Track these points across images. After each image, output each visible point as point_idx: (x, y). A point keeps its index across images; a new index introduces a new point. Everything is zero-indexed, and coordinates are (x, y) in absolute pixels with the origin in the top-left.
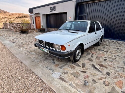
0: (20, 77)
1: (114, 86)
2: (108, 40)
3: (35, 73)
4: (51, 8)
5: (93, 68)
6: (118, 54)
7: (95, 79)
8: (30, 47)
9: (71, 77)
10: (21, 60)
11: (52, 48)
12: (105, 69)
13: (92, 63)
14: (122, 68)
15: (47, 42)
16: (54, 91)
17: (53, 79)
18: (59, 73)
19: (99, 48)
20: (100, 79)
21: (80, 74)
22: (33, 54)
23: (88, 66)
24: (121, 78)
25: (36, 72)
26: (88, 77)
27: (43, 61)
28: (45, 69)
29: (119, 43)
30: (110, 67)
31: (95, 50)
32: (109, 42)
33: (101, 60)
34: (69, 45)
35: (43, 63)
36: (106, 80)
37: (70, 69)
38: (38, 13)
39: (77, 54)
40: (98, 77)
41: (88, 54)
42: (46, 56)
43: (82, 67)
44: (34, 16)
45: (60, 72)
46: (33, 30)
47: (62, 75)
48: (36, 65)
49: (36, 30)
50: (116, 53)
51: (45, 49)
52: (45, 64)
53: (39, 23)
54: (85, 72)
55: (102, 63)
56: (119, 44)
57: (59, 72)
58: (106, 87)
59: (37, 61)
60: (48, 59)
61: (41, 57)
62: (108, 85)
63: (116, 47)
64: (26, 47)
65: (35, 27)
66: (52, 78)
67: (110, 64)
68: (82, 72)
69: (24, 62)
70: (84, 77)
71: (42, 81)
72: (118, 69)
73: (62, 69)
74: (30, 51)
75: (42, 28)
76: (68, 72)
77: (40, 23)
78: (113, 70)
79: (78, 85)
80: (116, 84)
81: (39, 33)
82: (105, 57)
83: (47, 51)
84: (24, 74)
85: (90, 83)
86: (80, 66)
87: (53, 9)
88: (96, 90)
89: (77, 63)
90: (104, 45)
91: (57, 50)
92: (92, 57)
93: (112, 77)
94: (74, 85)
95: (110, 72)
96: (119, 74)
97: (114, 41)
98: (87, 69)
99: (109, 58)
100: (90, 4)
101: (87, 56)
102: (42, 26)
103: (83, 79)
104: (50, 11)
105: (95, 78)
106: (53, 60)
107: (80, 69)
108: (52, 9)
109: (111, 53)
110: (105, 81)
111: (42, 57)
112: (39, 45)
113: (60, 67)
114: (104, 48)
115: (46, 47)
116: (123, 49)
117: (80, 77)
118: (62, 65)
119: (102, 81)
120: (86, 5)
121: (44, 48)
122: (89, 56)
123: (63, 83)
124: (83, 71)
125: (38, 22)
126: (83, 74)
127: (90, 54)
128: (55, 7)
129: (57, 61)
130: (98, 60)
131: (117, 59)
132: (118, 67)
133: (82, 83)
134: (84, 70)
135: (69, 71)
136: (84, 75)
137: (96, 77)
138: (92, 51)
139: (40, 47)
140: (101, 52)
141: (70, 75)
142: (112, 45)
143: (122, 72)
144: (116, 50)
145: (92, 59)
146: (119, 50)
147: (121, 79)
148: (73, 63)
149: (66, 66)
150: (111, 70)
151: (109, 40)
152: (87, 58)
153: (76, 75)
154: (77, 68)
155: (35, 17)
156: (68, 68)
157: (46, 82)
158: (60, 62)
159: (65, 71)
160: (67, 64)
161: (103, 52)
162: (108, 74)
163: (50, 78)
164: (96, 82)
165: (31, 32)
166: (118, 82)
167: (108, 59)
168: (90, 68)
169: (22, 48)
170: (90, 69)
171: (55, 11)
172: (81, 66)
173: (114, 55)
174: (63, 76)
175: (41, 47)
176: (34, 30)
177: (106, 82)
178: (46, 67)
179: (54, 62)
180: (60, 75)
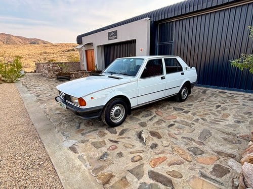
1: (146, 163)
3: (43, 139)
4: (109, 34)
5: (135, 138)
10: (33, 122)
12: (156, 139)
13: (141, 129)
14: (189, 139)
17: (61, 148)
20: (131, 153)
21: (105, 145)
22: (56, 114)
23: (131, 133)
24: (170, 153)
26: (115, 149)
27: (64, 124)
28: (58, 135)
29: (234, 95)
30: (168, 137)
32: (213, 94)
33: (163, 125)
34: (92, 98)
35: (62, 127)
37: (97, 136)
38: (91, 44)
39: (113, 113)
40: (132, 150)
41: (148, 115)
43: (118, 134)
44: (84, 49)
45: (78, 140)
46: (80, 74)
48: (50, 130)
50: (206, 114)
52: (64, 128)
54: (117, 142)
55: (159, 131)
57: (76, 140)
58: (131, 164)
59: (55, 124)
60: (73, 121)
61: (65, 118)
62: (137, 161)
63: (218, 104)
65: (86, 69)
66: (60, 146)
67: (174, 132)
70: (108, 149)
71: (44, 149)
72: (180, 141)
73: (83, 136)
74: (54, 109)
75: (96, 70)
76: (88, 141)
77: (93, 61)
78: (169, 141)
79: (90, 158)
80: (151, 161)
82: (175, 122)
85: (111, 157)
87: (114, 35)
88: (111, 166)
90: (197, 99)
91: (76, 106)
92: (151, 119)
94: (85, 157)
95: (159, 144)
96: (173, 148)
97: (226, 93)
98: (124, 138)
99: (182, 122)
101: (142, 119)
103: (105, 151)
104: (109, 40)
105: (125, 150)
109: (194, 115)
110: (137, 156)
111: (67, 119)
113: (82, 133)
114: (190, 105)
115: (66, 101)
116: (228, 107)
117: (103, 148)
118: (89, 130)
119: (133, 155)
120: (171, 24)
122: (146, 119)
124: (115, 140)
125: (90, 58)
126: (109, 144)
127: (151, 115)
128: (116, 32)
129: (85, 125)
130: (155, 126)
132: (182, 137)
133: (98, 155)
134: (118, 138)
135: (91, 140)
136: (111, 146)
137: (128, 149)
138: (160, 110)
140: (175, 113)
141: (89, 145)
143: (182, 145)
145: (148, 123)
147: (168, 155)
148: (108, 128)
151: (218, 91)
152: (139, 122)
153: (98, 145)
155: (86, 51)
156: (94, 134)
158: (90, 126)
159: (86, 139)
160: (96, 130)
161: (179, 113)
162: (154, 146)
163: (58, 146)
164: (121, 157)
165: (76, 77)
166: (159, 158)
167: (176, 125)
168: (130, 136)
169: (45, 105)
170: (129, 138)
171: (116, 38)
172: (118, 132)
173: (196, 118)
174: (77, 146)
178: (62, 133)
179: (79, 126)
180: (74, 143)
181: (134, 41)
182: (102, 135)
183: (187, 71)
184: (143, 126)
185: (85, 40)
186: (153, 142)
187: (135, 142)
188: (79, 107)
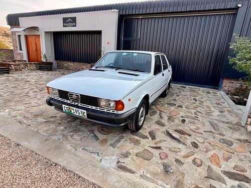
0: (29, 181)
1: (210, 164)
2: (177, 85)
5: (169, 139)
6: (199, 109)
7: (178, 158)
8: (27, 105)
9: (138, 160)
10: (14, 140)
11: (94, 108)
12: (188, 137)
13: (164, 129)
14: (211, 132)
15: (81, 95)
17: (106, 172)
18: (113, 157)
19: (166, 100)
20: (186, 157)
21: (152, 154)
22: (41, 123)
23: (160, 135)
24: (214, 149)
25: (62, 163)
26: (167, 156)
27: (72, 136)
28: (81, 153)
29: (194, 89)
30: (194, 134)
31: (163, 105)
32: (178, 88)
33: (177, 121)
34: (129, 100)
35: (73, 141)
36: (195, 156)
37: (132, 145)
39: (140, 115)
40: (183, 154)
41: (153, 112)
42: (73, 124)
43: (150, 138)
44: (22, 34)
45: (116, 154)
46: (22, 66)
47: (120, 161)
48: (58, 148)
49: (29, 66)
50: (195, 107)
51: (77, 109)
52: (78, 142)
53: (36, 50)
54: (159, 148)
55: (180, 128)
56: (194, 91)
57: (113, 155)
58: (199, 169)
59: (55, 138)
60: (79, 131)
61: (62, 128)
62: (201, 165)
63: (193, 98)
64: (18, 108)
65: (25, 58)
66: (102, 169)
67: (193, 127)
68: (153, 148)
69: (25, 144)
70: (161, 158)
71: (84, 180)
72: (206, 135)
73: (116, 149)
74: (30, 116)
75: (43, 60)
76: (130, 153)
77: (38, 50)
78: (199, 137)
79: (155, 174)
80: (211, 161)
81: (38, 71)
82: (182, 117)
83: (81, 115)
84: (34, 172)
85: (174, 167)
86: (148, 138)
87: (71, 22)
88: (186, 177)
89: (140, 131)
90: (174, 94)
91: (105, 111)
92: (161, 117)
93: (202, 150)
94: (148, 175)
95: (197, 142)
96: (210, 144)
97: (185, 87)
98: (160, 141)
99: (188, 117)
100: (143, 20)
101: (152, 117)
102: (45, 57)
103: (160, 161)
104: (64, 26)
105: (178, 155)
106: (93, 132)
107: (148, 142)
109: (189, 109)
110: (195, 159)
111: (66, 128)
112: (59, 101)
113: (111, 145)
114: (175, 100)
115: (79, 105)
116: (202, 100)
117: (154, 158)
118: (115, 139)
119: (190, 159)
120: (136, 21)
121: (75, 109)
122: (156, 117)
123: (128, 175)
124: (155, 146)
125: (33, 47)
126: (156, 152)
127: (156, 112)
129: (101, 133)
130: (172, 123)
131: (200, 118)
132: (205, 131)
133: (160, 169)
134: (156, 143)
135: (131, 151)
136: (159, 154)
137: (178, 153)
138: (158, 107)
139: (63, 106)
140: (173, 108)
141: (135, 158)
142: (184, 94)
143: (212, 139)
144: (194, 103)
145: (163, 121)
146: (198, 102)
147: (214, 152)
148: (133, 132)
149: (123, 140)
150: (197, 138)
151: (179, 86)
152: (154, 122)
153: (146, 156)
154: (143, 141)
155: (26, 37)
156: (127, 144)
157: (94, 181)
158: (108, 133)
159: (124, 151)
160: (122, 138)
161: (176, 108)
162: (195, 145)
163: (98, 170)
164: (183, 164)
165: (16, 70)
166: (212, 156)
167: (187, 120)
168: (164, 139)
169: (7, 110)
170: (165, 141)
172: (149, 136)
173: (193, 111)
174: (124, 163)
175: (66, 106)
176: (26, 65)
177: (196, 160)
178: (83, 149)
179: (95, 135)
180: (117, 160)
181: (99, 33)
182: (137, 143)
183: (170, 68)
184: (163, 125)
186: (189, 141)
187: (174, 144)
188: (111, 112)
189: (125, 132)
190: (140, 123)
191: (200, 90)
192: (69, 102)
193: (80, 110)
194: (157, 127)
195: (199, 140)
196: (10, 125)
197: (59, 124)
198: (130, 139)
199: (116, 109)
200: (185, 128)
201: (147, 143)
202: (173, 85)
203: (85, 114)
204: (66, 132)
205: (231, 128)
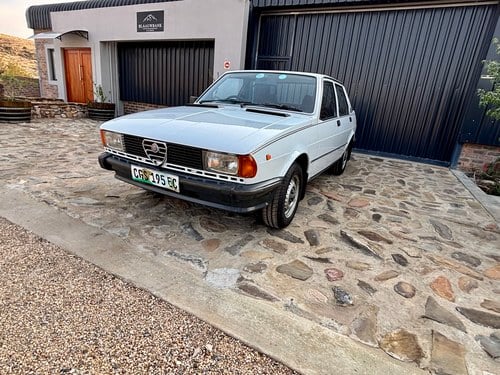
0: (59, 301)
1: (431, 295)
2: (365, 155)
3: (127, 277)
5: (346, 247)
6: (409, 199)
7: (366, 280)
8: (62, 176)
9: (282, 279)
10: (33, 231)
11: (194, 171)
12: (386, 246)
13: (337, 229)
14: (434, 239)
16: (235, 335)
17: (215, 294)
18: (230, 271)
19: (342, 179)
20: (380, 279)
21: (311, 269)
22: (88, 206)
23: (328, 238)
24: (441, 269)
25: (127, 274)
26: (341, 275)
27: (148, 231)
28: (164, 259)
29: (400, 165)
30: (399, 240)
31: (334, 188)
32: (367, 162)
33: (363, 217)
34: (268, 158)
35: (149, 239)
36: (401, 278)
37: (269, 252)
38: (81, 34)
39: (287, 196)
40: (375, 273)
41: (314, 199)
43: (307, 243)
45: (235, 265)
46: (56, 109)
47: (245, 277)
48: (121, 249)
49: (68, 109)
50: (402, 195)
51: (160, 174)
52: (160, 242)
53: (84, 79)
54: (326, 260)
55: (370, 229)
56: (400, 168)
57: (230, 267)
58: (409, 302)
59: (117, 232)
60: (164, 222)
61: (130, 216)
62: (414, 295)
63: (396, 179)
64: (44, 178)
65: (62, 95)
66: (208, 289)
67: (396, 229)
68: (313, 259)
69: (54, 239)
70: (329, 278)
71: (169, 306)
72: (424, 244)
73: (236, 256)
74: (67, 193)
75: (98, 100)
76: (265, 266)
78: (409, 247)
79: (316, 305)
80: (434, 290)
82: (374, 210)
83: (167, 186)
84: (71, 286)
85: (355, 296)
86: (303, 242)
87: (153, 22)
88: (380, 314)
89: (286, 230)
90: (357, 171)
91: (218, 178)
92: (331, 209)
93: (415, 268)
94: (301, 306)
95: (404, 255)
96: (432, 259)
97: (382, 160)
98: (328, 250)
99: (386, 211)
101: (313, 207)
102: (101, 94)
103: (327, 283)
105: (363, 276)
106: (190, 226)
107: (303, 250)
108: (149, 22)
109: (389, 197)
110: (400, 283)
111: (137, 216)
112: (123, 160)
113: (227, 249)
114: (360, 180)
115: (165, 166)
116: (417, 183)
117: (314, 277)
118: (234, 241)
119: (390, 284)
121: (155, 173)
122: (320, 208)
123: (261, 302)
124: (317, 256)
125: (76, 72)
126: (320, 268)
127: (322, 200)
128: (160, 15)
129: (207, 228)
130: (353, 220)
131: (411, 214)
132: (421, 238)
133: (326, 297)
134: (317, 252)
135: (267, 261)
136: (326, 271)
137: (366, 272)
138: (324, 190)
139: (133, 167)
140: (354, 194)
141: (275, 274)
142: (380, 171)
143: (436, 252)
144: (400, 188)
145: (334, 215)
146: (407, 187)
147: (442, 273)
148: (272, 230)
149: (250, 243)
150: (405, 249)
151: (368, 157)
152: (315, 215)
153: (298, 273)
154: (292, 247)
155: (64, 51)
156: (259, 249)
157: (189, 310)
158: (222, 229)
159: (254, 261)
160: (250, 238)
161: (361, 194)
162: (401, 260)
163: (200, 290)
164: (374, 291)
165: (45, 116)
166: (437, 281)
167: (384, 216)
168: (336, 246)
169: (22, 182)
170: (337, 249)
171: (161, 29)
172: (304, 239)
173: (397, 202)
174: (252, 281)
175: (138, 168)
176: (63, 107)
177: (403, 286)
178: (170, 254)
179: (196, 232)
180: (238, 276)
181: (209, 44)
182: (280, 249)
183: (352, 114)
184: (334, 222)
185: (62, 23)
186: (388, 252)
187: (357, 256)
188: (229, 180)
189: (256, 229)
190: (288, 214)
191: (412, 167)
192: (144, 160)
193: (166, 176)
194: (323, 224)
195: (409, 251)
196: (27, 207)
197: (125, 209)
198: (266, 242)
199: (240, 174)
200: (381, 229)
201: (299, 252)
202: (355, 155)
203: (177, 184)
204: (137, 224)
205: (476, 235)
